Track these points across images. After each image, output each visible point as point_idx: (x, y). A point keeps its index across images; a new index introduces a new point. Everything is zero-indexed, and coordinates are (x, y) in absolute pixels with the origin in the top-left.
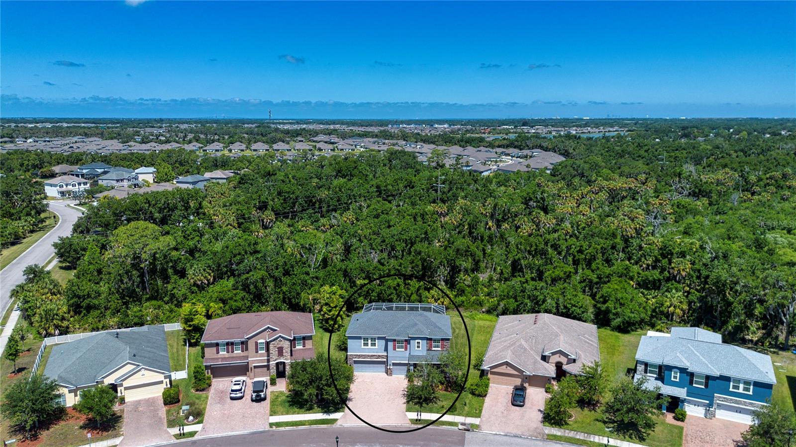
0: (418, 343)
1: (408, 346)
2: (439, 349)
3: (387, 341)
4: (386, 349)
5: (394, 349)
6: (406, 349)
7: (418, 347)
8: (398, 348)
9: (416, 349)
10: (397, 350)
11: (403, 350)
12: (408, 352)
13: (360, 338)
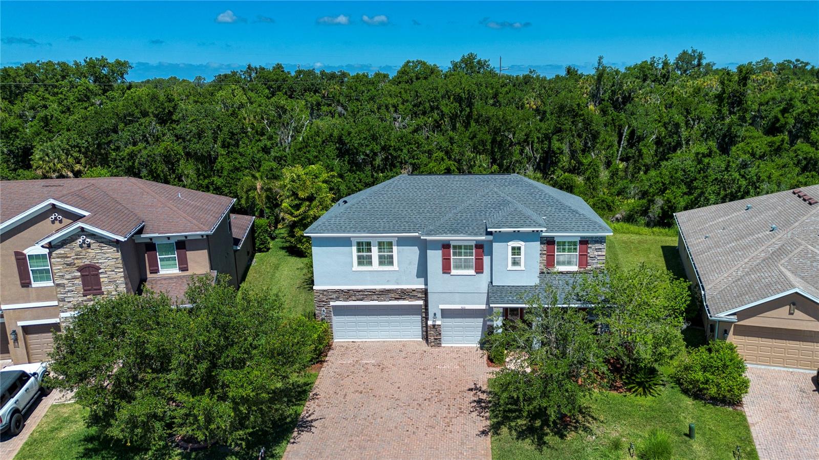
0: (516, 251)
1: (486, 259)
2: (575, 268)
3: (424, 247)
4: (423, 272)
5: (446, 269)
6: (479, 269)
7: (515, 263)
8: (457, 267)
9: (510, 267)
10: (454, 272)
11: (472, 272)
12: (485, 277)
13: (346, 242)
